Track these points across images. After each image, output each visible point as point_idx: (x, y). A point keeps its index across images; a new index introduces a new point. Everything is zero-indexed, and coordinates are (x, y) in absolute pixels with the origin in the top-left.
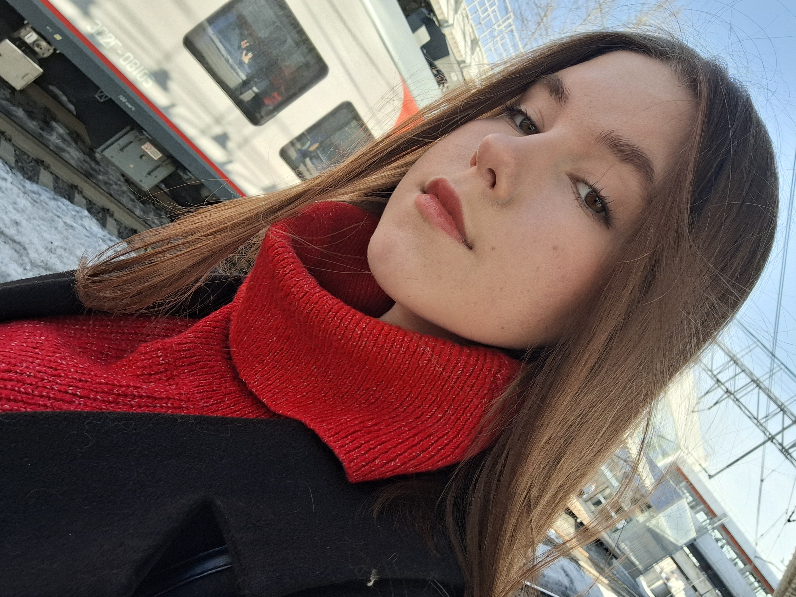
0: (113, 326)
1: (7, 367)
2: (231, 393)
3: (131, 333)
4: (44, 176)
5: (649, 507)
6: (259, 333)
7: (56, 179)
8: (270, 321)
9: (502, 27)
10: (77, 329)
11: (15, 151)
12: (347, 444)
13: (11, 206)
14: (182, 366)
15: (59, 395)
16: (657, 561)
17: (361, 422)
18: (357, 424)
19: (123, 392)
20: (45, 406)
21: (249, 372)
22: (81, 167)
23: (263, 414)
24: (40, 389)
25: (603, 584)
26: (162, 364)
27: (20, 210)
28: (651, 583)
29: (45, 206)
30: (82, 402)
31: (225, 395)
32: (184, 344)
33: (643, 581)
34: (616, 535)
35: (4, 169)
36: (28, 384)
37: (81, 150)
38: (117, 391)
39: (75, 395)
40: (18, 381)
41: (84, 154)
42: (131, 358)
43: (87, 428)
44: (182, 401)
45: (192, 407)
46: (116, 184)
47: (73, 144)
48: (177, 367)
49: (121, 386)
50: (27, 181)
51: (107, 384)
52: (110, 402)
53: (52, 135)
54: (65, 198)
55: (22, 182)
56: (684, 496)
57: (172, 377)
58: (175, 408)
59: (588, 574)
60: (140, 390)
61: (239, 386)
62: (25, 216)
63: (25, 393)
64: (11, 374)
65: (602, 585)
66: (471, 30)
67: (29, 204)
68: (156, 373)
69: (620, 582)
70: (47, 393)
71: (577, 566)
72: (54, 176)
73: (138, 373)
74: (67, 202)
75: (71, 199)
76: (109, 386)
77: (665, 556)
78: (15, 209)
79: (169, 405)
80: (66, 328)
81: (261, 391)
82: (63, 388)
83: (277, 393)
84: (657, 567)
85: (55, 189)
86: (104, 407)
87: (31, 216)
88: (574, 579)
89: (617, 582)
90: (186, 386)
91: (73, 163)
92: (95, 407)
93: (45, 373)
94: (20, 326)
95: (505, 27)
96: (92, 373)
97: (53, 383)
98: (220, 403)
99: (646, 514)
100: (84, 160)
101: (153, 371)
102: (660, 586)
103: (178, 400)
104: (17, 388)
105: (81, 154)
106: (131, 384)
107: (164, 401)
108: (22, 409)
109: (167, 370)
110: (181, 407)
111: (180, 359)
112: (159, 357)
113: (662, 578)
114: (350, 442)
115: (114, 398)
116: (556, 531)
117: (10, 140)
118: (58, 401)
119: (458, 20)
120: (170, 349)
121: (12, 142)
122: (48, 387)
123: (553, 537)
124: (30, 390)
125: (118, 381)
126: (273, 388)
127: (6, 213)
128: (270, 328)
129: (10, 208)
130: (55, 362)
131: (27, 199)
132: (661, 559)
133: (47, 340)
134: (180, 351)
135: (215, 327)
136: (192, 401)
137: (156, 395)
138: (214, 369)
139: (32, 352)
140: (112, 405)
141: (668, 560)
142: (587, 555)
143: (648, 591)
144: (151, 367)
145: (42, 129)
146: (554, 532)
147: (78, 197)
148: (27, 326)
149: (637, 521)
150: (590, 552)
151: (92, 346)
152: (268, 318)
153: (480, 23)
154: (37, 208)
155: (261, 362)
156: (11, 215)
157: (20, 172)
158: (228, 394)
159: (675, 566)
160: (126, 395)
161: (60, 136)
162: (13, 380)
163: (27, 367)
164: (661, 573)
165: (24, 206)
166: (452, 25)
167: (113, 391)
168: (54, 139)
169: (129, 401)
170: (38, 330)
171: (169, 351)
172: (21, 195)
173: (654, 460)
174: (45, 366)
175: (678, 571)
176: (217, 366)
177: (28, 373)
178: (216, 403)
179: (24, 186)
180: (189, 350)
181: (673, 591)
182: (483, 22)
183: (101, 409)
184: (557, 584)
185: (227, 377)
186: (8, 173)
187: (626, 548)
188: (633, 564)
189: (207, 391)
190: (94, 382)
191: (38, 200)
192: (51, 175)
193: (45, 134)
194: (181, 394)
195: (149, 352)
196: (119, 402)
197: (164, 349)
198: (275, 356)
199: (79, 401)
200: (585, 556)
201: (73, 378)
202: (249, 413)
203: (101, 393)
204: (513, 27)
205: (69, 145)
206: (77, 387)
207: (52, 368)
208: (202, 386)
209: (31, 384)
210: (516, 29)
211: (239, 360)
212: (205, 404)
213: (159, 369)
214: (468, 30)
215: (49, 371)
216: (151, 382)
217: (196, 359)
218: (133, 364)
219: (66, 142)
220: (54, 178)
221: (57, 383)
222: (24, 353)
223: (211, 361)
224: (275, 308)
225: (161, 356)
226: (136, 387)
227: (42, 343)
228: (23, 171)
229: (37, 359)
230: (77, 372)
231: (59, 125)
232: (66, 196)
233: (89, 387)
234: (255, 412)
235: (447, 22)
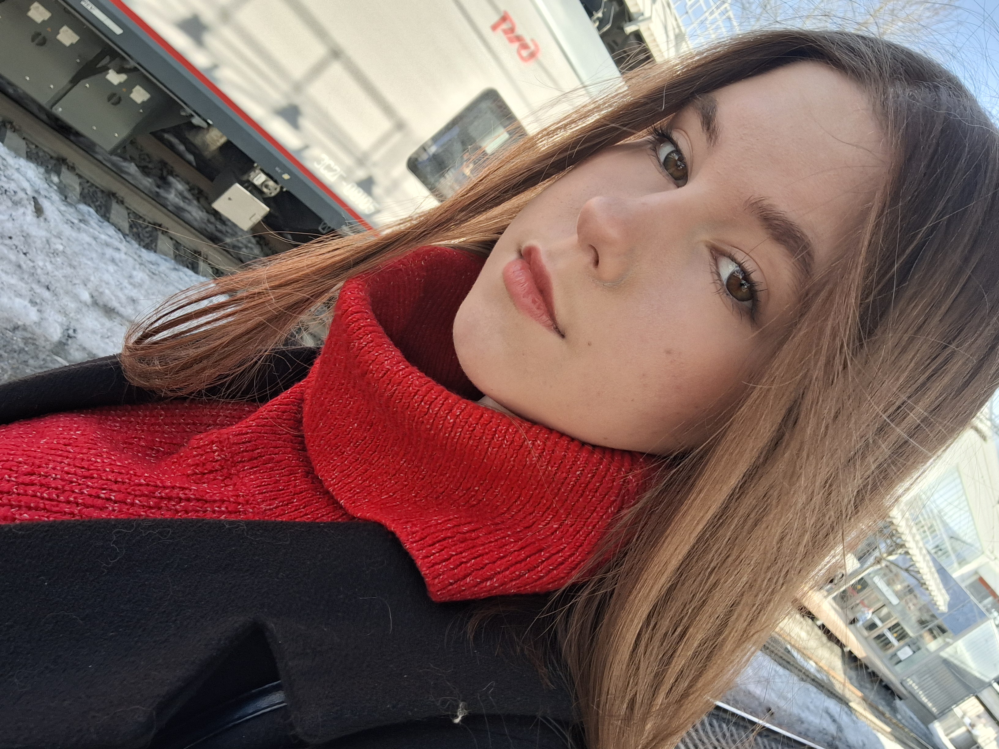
0: (166, 416)
1: (30, 469)
2: (302, 492)
3: (188, 424)
4: (164, 243)
5: (943, 631)
6: (336, 419)
7: (177, 245)
8: (350, 403)
9: (716, 14)
10: (123, 421)
11: (129, 214)
12: (434, 554)
13: (126, 281)
14: (241, 461)
15: (89, 501)
16: (957, 701)
17: (455, 526)
18: (450, 528)
19: (166, 494)
20: (72, 513)
21: (326, 466)
22: (206, 230)
23: (340, 517)
24: (67, 494)
25: (883, 732)
26: (217, 461)
27: (137, 285)
28: (949, 731)
29: (165, 278)
30: (116, 508)
31: (294, 495)
32: (244, 434)
33: (938, 728)
34: (898, 668)
35: (117, 237)
36: (53, 488)
37: (204, 208)
38: (160, 493)
39: (108, 499)
40: (42, 485)
41: (207, 212)
42: (182, 454)
43: (115, 538)
44: (239, 504)
45: (251, 510)
46: (247, 247)
47: (195, 202)
48: (235, 464)
49: (165, 488)
50: (143, 250)
51: (148, 485)
52: (151, 508)
53: (169, 193)
54: (188, 267)
55: (138, 252)
56: (991, 616)
57: (229, 476)
58: (230, 513)
59: (863, 719)
60: (187, 492)
61: (313, 483)
62: (143, 292)
63: (49, 499)
64: (33, 478)
65: (882, 734)
66: (675, 23)
67: (147, 277)
68: (211, 472)
69: (906, 730)
70: (75, 498)
71: (846, 709)
72: (174, 242)
73: (189, 472)
74: (190, 272)
75: (194, 268)
76: (151, 488)
77: (968, 696)
78: (131, 284)
79: (223, 509)
80: (110, 420)
81: (339, 490)
82: (93, 492)
83: (358, 493)
84: (958, 710)
85: (176, 256)
86: (142, 513)
87: (150, 291)
88: (843, 724)
89: (903, 730)
90: (246, 487)
91: (195, 224)
92: (132, 514)
93: (75, 474)
94: (55, 420)
95: (719, 14)
96: (132, 472)
97: (84, 486)
98: (287, 505)
99: (940, 641)
100: (208, 221)
101: (206, 469)
102: (963, 734)
103: (234, 503)
104: (39, 494)
105: (205, 214)
106: (177, 485)
107: (217, 504)
108: (43, 518)
109: (223, 468)
110: (237, 512)
111: (239, 453)
112: (214, 452)
113: (964, 725)
114: (437, 552)
115: (155, 503)
116: (816, 663)
117: (122, 202)
118: (88, 508)
119: (656, 10)
120: (226, 442)
121: (126, 204)
122: (77, 491)
123: (812, 670)
124: (54, 496)
125: (162, 481)
126: (354, 487)
127: (121, 289)
128: (349, 412)
129: (125, 283)
130: (88, 461)
131: (144, 271)
132: (962, 699)
133: (83, 435)
134: (239, 444)
135: (284, 412)
136: (251, 504)
137: (207, 497)
138: (281, 463)
139: (62, 450)
140: (153, 511)
141: (972, 701)
142: (860, 694)
143: (946, 741)
144: (204, 464)
145: (159, 187)
146: (814, 664)
147: (202, 265)
148: (63, 420)
149: (927, 650)
150: (864, 690)
151: (140, 440)
152: (347, 399)
153: (687, 13)
154: (156, 281)
155: (340, 453)
156: (126, 291)
157: (135, 240)
158: (297, 494)
159: (982, 709)
160: (170, 499)
161: (180, 194)
162: (36, 484)
163: (54, 469)
164: (963, 717)
165: (142, 280)
166: (650, 18)
167: (154, 493)
168: (172, 197)
169: (174, 505)
170: (75, 424)
171: (225, 445)
172: (137, 266)
173: (947, 569)
174: (75, 466)
175: (987, 715)
176: (285, 460)
177: (54, 476)
178: (282, 506)
179: (140, 256)
180: (249, 442)
181: (980, 741)
182: (690, 11)
183: (140, 516)
184: (820, 732)
185: (298, 473)
186: (121, 242)
187: (914, 685)
188: (924, 706)
189: (271, 492)
190: (132, 483)
191: (157, 272)
192: (170, 240)
193: (162, 192)
194: (238, 496)
195: (202, 446)
196: (162, 507)
197: (221, 442)
198: (357, 447)
199: (113, 507)
200: (858, 696)
201: (107, 480)
202: (323, 516)
203: (140, 496)
204: (731, 14)
205: (190, 203)
206: (112, 490)
207: (83, 468)
208: (265, 485)
209: (57, 489)
210: (734, 15)
211: (315, 451)
212: (268, 507)
213: (213, 467)
214: (671, 23)
215: (79, 471)
216: (204, 483)
217: (258, 453)
218: (184, 461)
219: (187, 201)
220: (174, 245)
221: (88, 486)
222: (53, 452)
223: (278, 454)
224: (354, 387)
225: (216, 451)
226: (183, 489)
227: (76, 439)
228: (138, 238)
229: (67, 457)
230: (113, 472)
231: (179, 181)
232: (190, 266)
233: (126, 489)
234: (330, 515)
235: (642, 14)
